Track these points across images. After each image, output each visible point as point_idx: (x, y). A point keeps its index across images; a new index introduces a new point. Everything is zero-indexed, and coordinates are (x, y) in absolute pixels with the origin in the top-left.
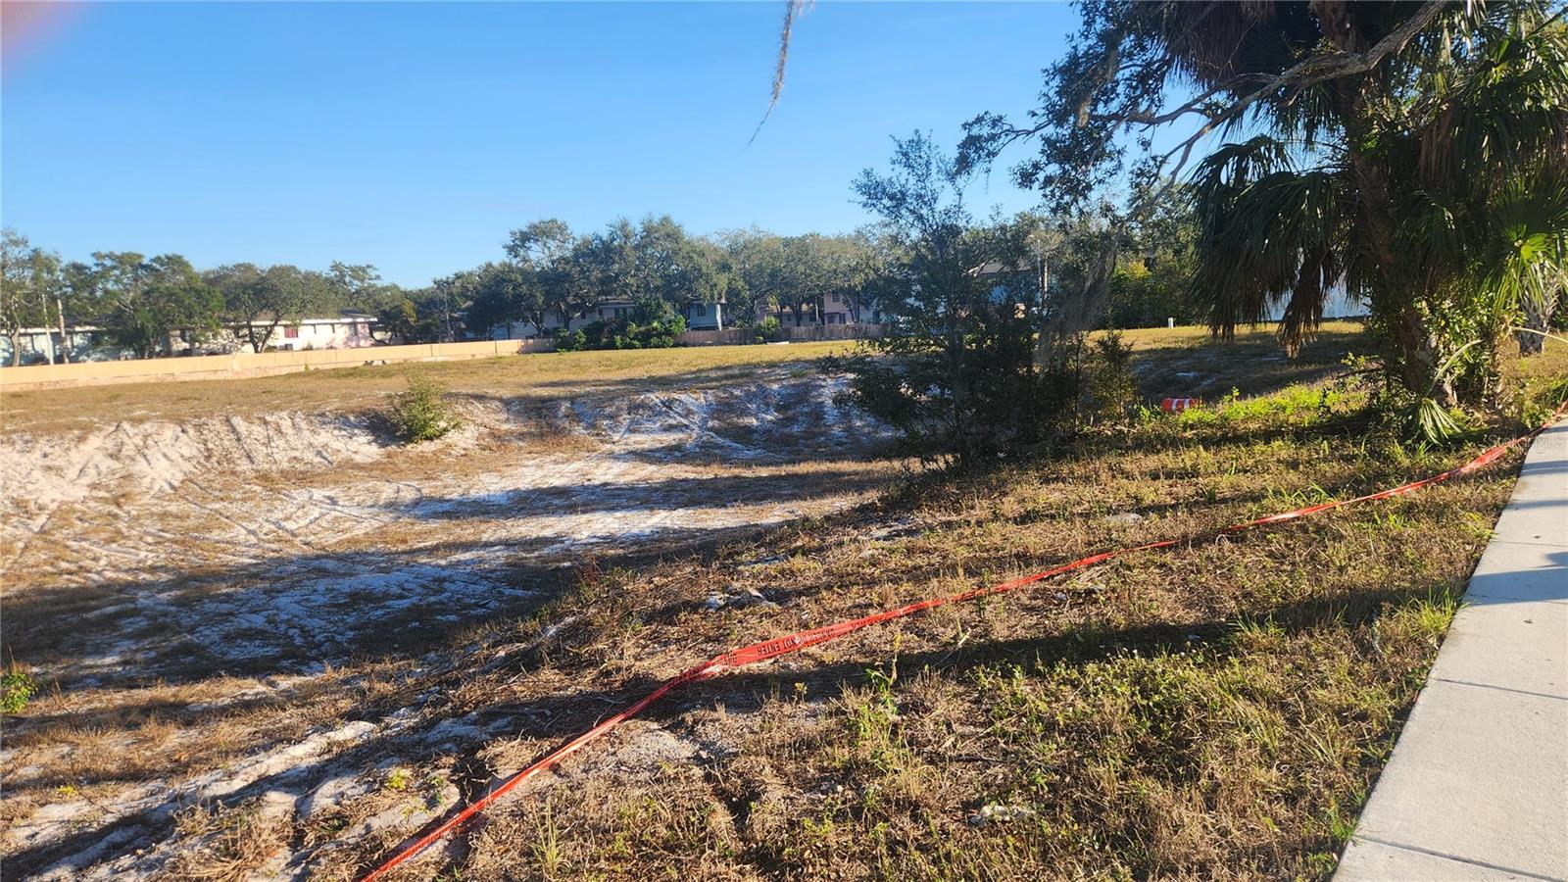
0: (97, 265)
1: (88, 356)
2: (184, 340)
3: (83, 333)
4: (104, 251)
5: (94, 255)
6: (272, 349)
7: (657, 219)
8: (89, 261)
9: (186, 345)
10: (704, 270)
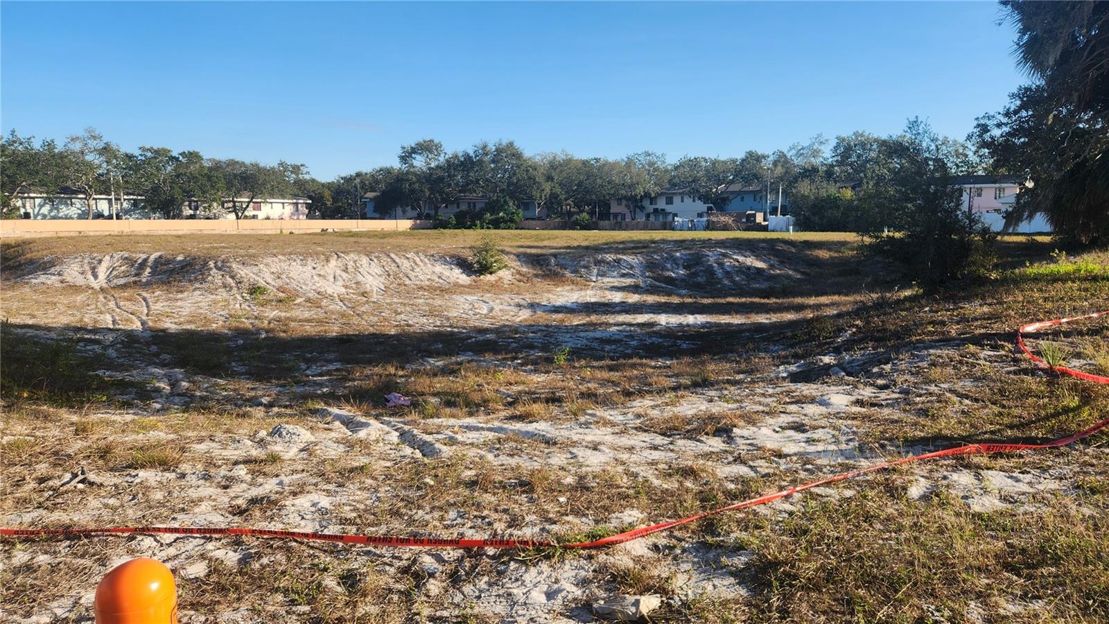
0: (141, 155)
1: (130, 215)
2: (191, 209)
3: (128, 200)
4: (148, 146)
5: (140, 148)
6: (246, 217)
7: (504, 142)
8: (137, 152)
9: (191, 212)
10: (537, 179)
